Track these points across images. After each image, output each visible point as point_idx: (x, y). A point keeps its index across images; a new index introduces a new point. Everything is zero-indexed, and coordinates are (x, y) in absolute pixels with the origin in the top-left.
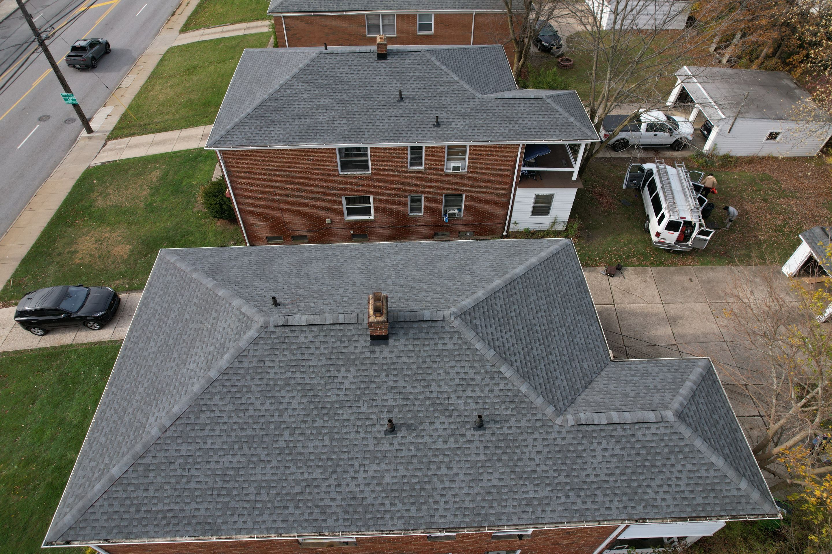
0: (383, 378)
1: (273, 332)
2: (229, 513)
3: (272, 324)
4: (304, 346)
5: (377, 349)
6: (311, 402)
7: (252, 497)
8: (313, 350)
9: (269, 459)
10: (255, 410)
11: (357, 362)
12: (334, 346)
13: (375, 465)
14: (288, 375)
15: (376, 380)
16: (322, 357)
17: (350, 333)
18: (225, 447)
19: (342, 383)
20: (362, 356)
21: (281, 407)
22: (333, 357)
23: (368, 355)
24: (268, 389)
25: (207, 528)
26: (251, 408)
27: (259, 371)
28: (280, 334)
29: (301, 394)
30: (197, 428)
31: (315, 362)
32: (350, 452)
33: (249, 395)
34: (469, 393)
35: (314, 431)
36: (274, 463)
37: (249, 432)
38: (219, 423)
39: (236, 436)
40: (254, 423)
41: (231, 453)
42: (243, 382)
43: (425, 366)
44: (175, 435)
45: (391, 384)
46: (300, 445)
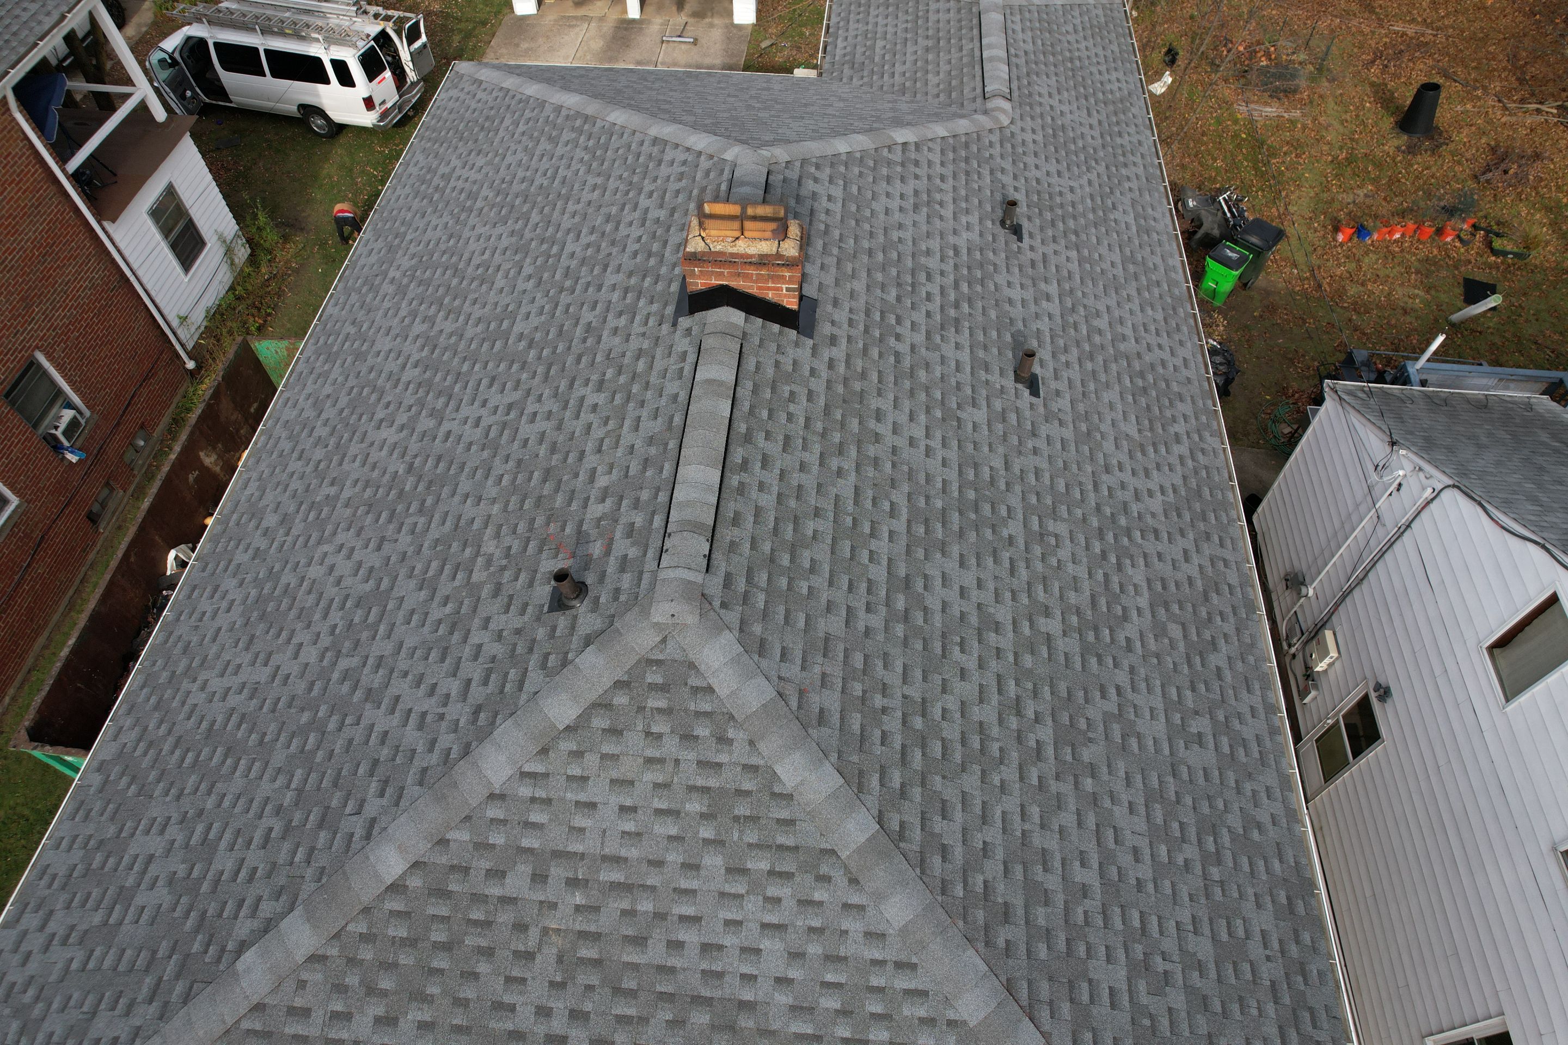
0: (903, 348)
1: (728, 581)
2: (1255, 835)
3: (697, 577)
4: (792, 503)
5: (825, 329)
6: (961, 534)
7: (1209, 757)
8: (809, 481)
9: (1113, 691)
10: (981, 701)
11: (857, 386)
12: (802, 421)
13: (1104, 443)
14: (879, 573)
15: (907, 362)
16: (834, 463)
17: (770, 372)
18: (1091, 821)
19: (912, 442)
20: (842, 369)
21: (974, 620)
22: (836, 437)
23: (839, 353)
24: (919, 646)
25: (1300, 908)
26: (977, 713)
27: (858, 660)
28: (739, 563)
29: (939, 555)
30: (1041, 915)
31: (845, 487)
32: (1080, 484)
33: (937, 712)
34: (948, 212)
35: (1037, 550)
36: (1122, 678)
37: (1045, 733)
38: (1024, 832)
39: (1058, 777)
40: (1019, 713)
41: (1107, 803)
42: (893, 723)
43: (880, 257)
44: (1065, 1009)
45: (920, 338)
46: (1072, 597)
